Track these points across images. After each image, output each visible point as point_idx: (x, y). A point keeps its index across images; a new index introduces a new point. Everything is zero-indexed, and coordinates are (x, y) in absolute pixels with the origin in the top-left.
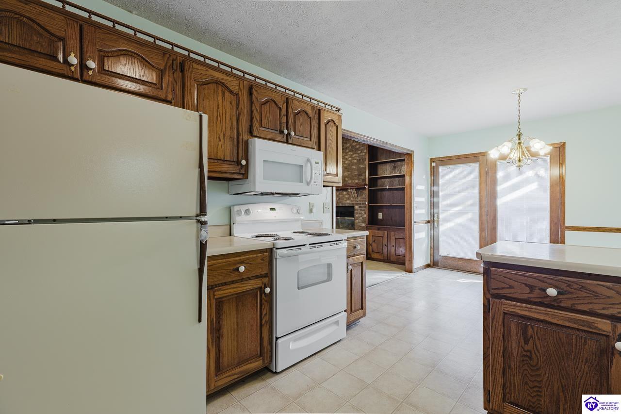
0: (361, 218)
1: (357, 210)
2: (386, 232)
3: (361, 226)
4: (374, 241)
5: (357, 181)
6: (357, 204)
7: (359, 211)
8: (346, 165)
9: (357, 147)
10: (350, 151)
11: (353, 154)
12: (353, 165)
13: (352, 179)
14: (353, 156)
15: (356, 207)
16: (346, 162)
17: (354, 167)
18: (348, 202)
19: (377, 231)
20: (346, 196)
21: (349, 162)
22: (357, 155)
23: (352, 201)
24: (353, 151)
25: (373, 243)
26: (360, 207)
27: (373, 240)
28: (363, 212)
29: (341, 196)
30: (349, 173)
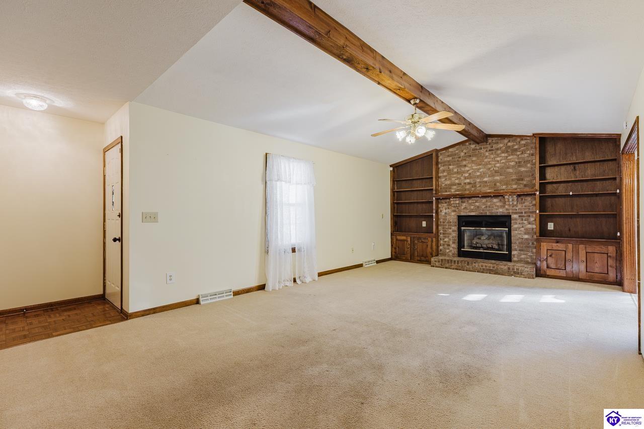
0: (523, 229)
1: (516, 219)
2: (570, 246)
3: (522, 239)
4: (551, 256)
5: (515, 186)
6: (516, 213)
7: (519, 221)
8: (497, 169)
9: (516, 147)
10: (503, 153)
11: (509, 155)
12: (508, 168)
13: (506, 184)
14: (509, 158)
15: (514, 216)
16: (498, 165)
17: (511, 170)
18: (501, 210)
19: (555, 244)
20: (498, 204)
21: (503, 165)
22: (515, 157)
23: (507, 209)
24: (507, 152)
25: (549, 259)
26: (519, 216)
27: (549, 254)
28: (525, 222)
29: (489, 204)
30: (502, 177)
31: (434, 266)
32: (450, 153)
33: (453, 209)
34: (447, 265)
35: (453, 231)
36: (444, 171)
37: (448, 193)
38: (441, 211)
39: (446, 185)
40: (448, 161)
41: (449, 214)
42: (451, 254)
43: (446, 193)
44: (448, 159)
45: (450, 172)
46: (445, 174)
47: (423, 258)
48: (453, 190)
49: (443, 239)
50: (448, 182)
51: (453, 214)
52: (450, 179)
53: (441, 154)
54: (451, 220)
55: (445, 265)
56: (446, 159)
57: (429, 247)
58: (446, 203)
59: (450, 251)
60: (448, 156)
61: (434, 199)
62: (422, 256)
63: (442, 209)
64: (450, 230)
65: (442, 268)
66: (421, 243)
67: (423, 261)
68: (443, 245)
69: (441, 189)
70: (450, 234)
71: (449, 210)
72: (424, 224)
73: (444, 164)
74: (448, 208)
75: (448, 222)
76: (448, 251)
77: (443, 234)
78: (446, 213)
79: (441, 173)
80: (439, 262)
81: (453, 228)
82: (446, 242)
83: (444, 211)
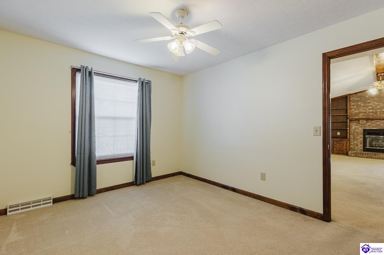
31: (350, 156)
32: (358, 96)
33: (360, 126)
34: (360, 156)
35: (361, 138)
36: (354, 105)
37: (357, 117)
38: (352, 127)
39: (355, 113)
40: (357, 100)
41: (357, 129)
42: (358, 150)
43: (355, 117)
44: (357, 99)
45: (358, 106)
46: (354, 107)
47: (340, 152)
48: (360, 116)
49: (353, 142)
50: (357, 111)
51: (360, 128)
52: (358, 110)
53: (352, 96)
54: (359, 132)
55: (357, 155)
56: (355, 99)
57: (345, 145)
58: (355, 122)
59: (358, 148)
60: (357, 97)
61: (348, 120)
62: (340, 151)
63: (352, 126)
64: (358, 137)
65: (356, 157)
66: (339, 144)
67: (340, 153)
68: (353, 145)
69: (352, 115)
70: (358, 139)
71: (357, 126)
72: (339, 134)
73: (354, 101)
74: (357, 125)
75: (356, 133)
76: (356, 148)
77: (353, 139)
78: (355, 128)
79: (352, 106)
80: (354, 154)
81: (360, 136)
82: (355, 143)
83: (354, 127)
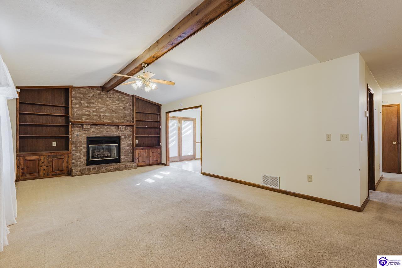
0: (126, 144)
1: (123, 139)
2: (147, 150)
3: (126, 149)
5: (122, 121)
6: (123, 135)
7: (124, 140)
8: (113, 109)
9: (123, 99)
10: (117, 101)
11: (120, 103)
12: (119, 110)
13: (118, 119)
14: (119, 104)
15: (122, 137)
16: (114, 107)
17: (120, 111)
18: (115, 134)
19: (141, 150)
20: (114, 130)
21: (116, 107)
22: (123, 104)
23: (119, 133)
24: (119, 101)
25: (139, 157)
26: (125, 137)
27: (139, 155)
28: (128, 140)
29: (109, 129)
30: (116, 115)
31: (75, 176)
32: (81, 92)
33: (84, 132)
34: (87, 172)
35: (84, 148)
36: (76, 104)
37: (80, 120)
38: (73, 133)
39: (78, 114)
40: (80, 97)
41: (81, 136)
42: (82, 165)
43: (78, 120)
44: (80, 95)
45: (81, 105)
46: (77, 106)
47: (58, 172)
48: (84, 119)
49: (75, 155)
50: (80, 112)
51: (84, 135)
52: (81, 110)
53: (74, 90)
54: (82, 140)
55: (83, 173)
56: (78, 95)
57: (65, 162)
58: (78, 127)
59: (81, 163)
60: (80, 93)
61: (70, 124)
62: (58, 170)
63: (74, 132)
64: (81, 147)
65: (82, 175)
66: (57, 160)
67: (59, 174)
68: (75, 159)
69: (73, 116)
70: (81, 150)
71: (81, 133)
72: (54, 144)
73: (77, 98)
74: (80, 131)
75: (79, 142)
76: (79, 163)
77: (75, 150)
78: (78, 135)
79: (74, 104)
80: (80, 171)
81: (84, 145)
82: (77, 156)
83: (77, 133)
